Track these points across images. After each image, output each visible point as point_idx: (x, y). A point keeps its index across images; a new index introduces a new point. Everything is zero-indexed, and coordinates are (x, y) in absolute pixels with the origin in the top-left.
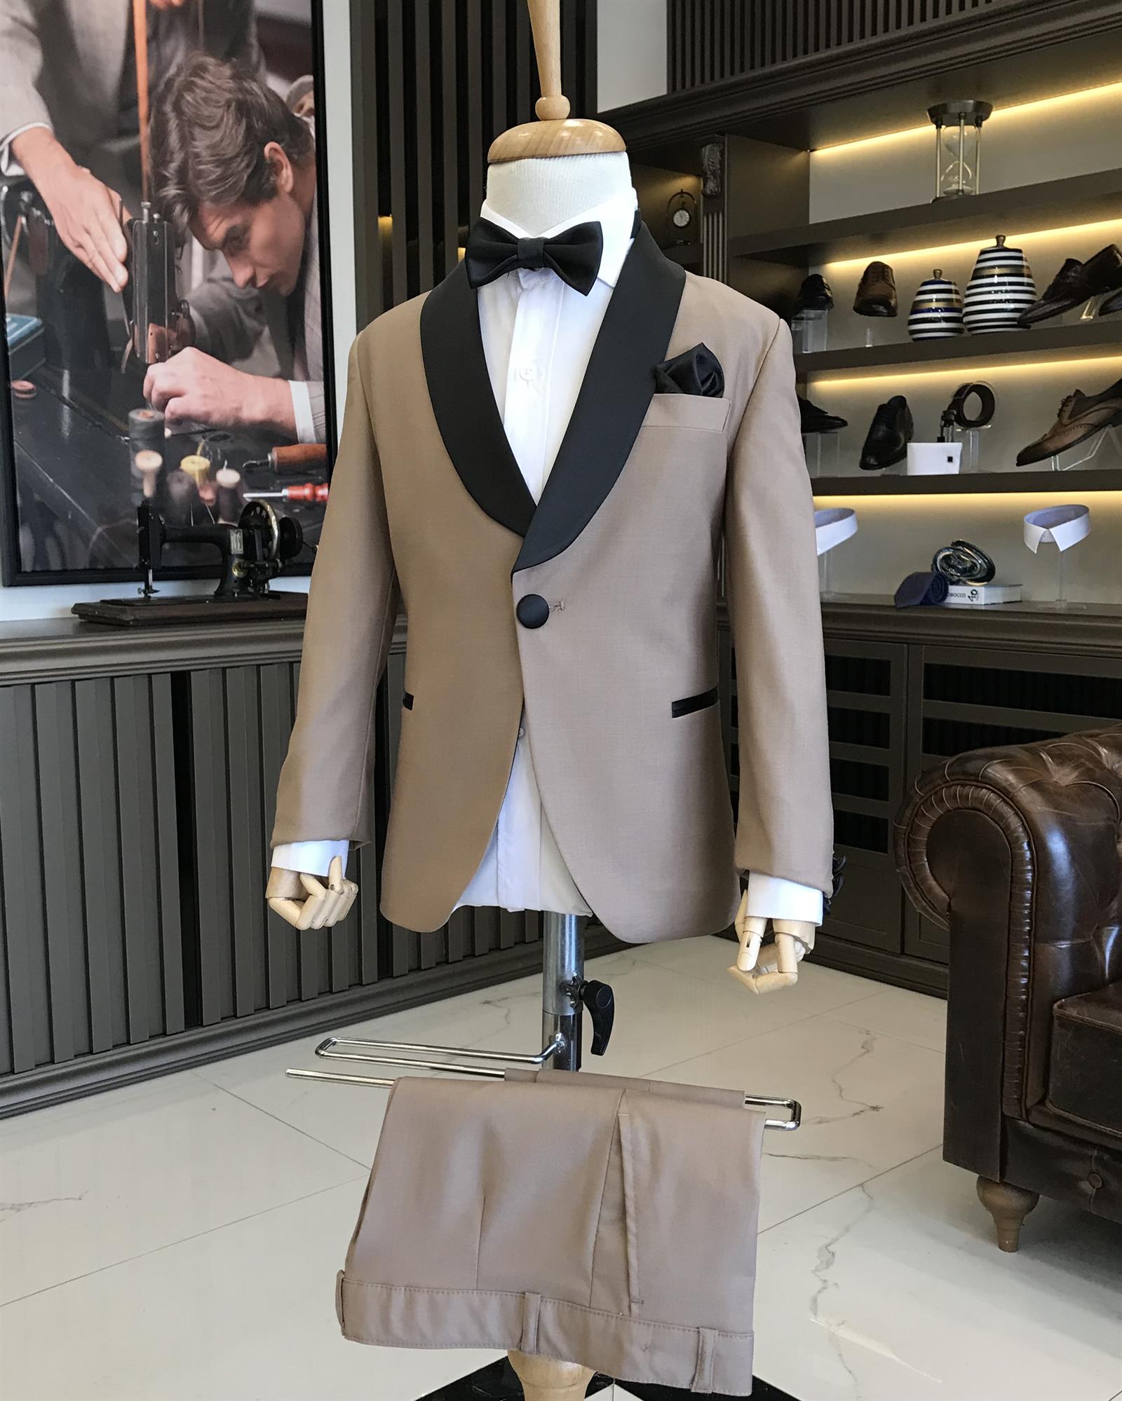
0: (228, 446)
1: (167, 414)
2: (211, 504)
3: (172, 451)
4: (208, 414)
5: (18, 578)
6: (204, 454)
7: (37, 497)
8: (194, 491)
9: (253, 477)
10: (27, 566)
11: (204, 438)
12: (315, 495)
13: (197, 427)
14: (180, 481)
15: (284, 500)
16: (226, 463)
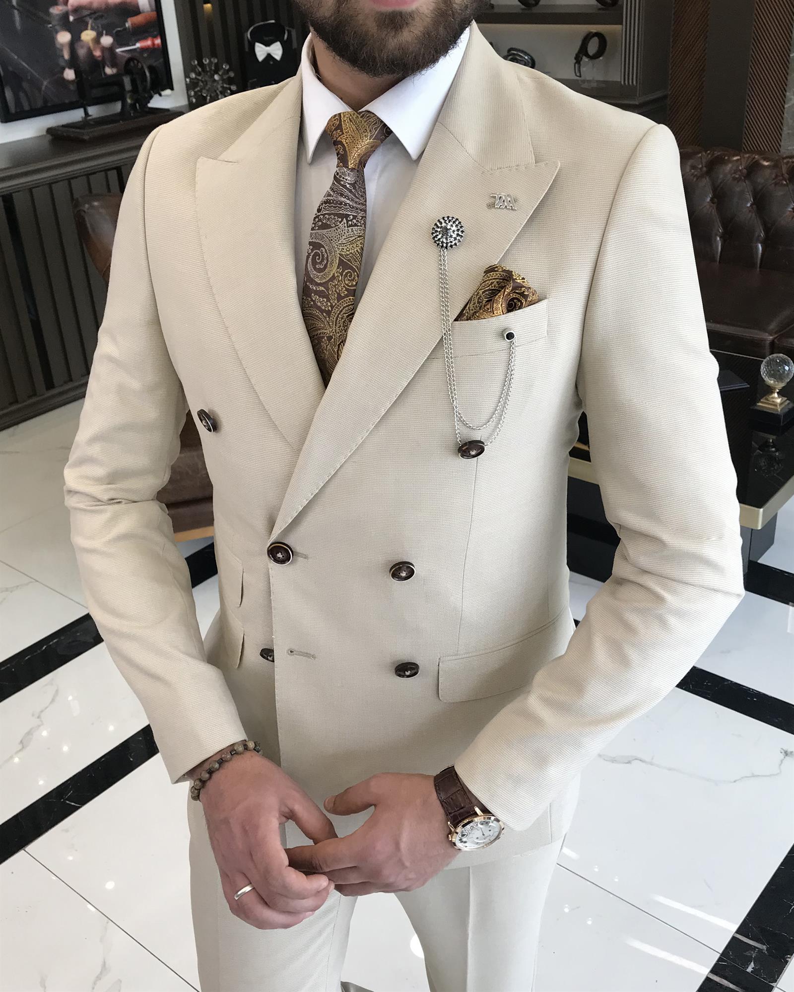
0: (104, 22)
1: (70, 7)
2: (100, 59)
3: (76, 30)
4: (91, 3)
5: (9, 117)
6: (93, 29)
7: (10, 69)
8: (90, 52)
9: (121, 38)
10: (12, 109)
11: (91, 18)
12: (153, 44)
13: (86, 13)
14: (82, 47)
15: (138, 50)
16: (104, 32)
